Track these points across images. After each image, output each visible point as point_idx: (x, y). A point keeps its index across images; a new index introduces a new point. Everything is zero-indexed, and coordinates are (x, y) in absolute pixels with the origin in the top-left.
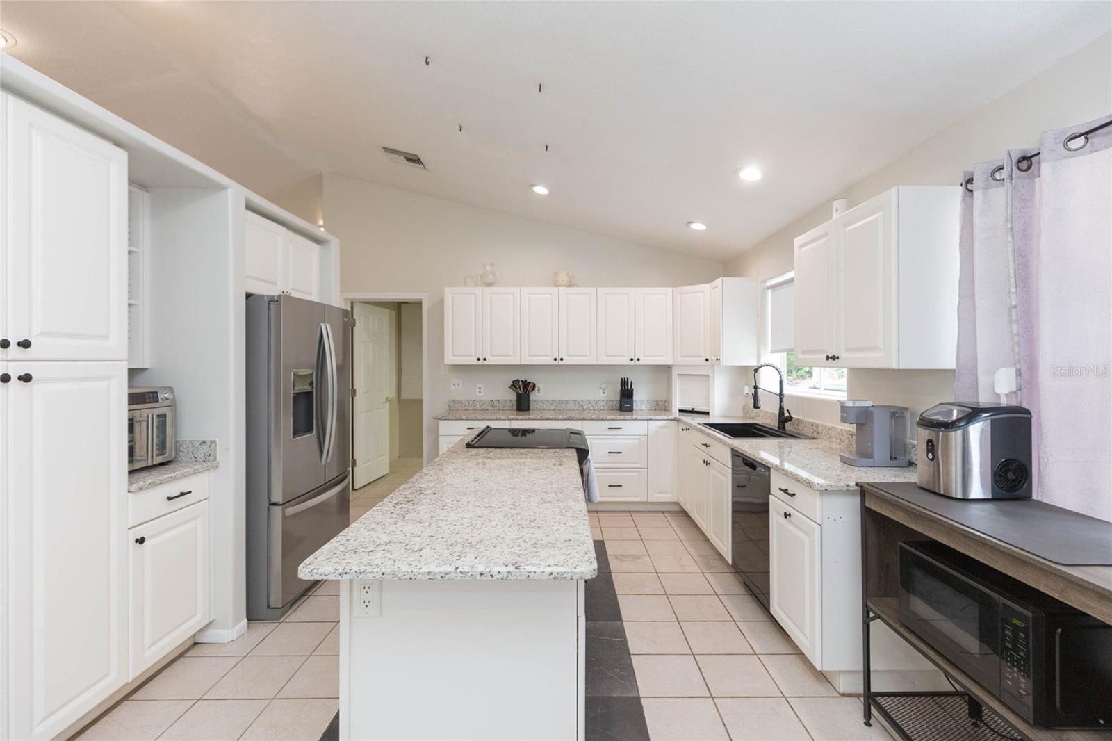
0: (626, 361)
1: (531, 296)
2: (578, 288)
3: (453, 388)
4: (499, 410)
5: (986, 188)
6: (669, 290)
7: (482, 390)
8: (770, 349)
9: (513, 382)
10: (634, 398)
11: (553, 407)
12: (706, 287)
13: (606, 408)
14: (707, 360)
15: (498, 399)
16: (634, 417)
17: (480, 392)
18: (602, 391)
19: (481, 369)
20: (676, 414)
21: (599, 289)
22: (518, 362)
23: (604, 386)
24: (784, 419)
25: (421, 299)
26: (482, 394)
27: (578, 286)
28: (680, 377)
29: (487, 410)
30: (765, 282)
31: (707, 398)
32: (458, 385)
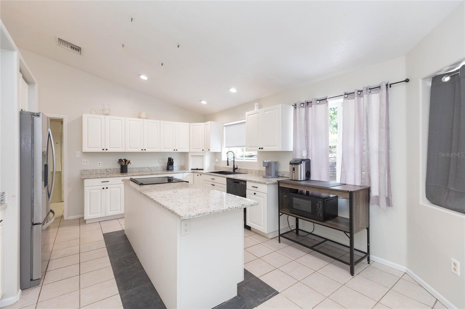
0: (172, 150)
1: (130, 122)
2: (148, 120)
3: (83, 164)
4: (111, 173)
5: (299, 108)
6: (188, 124)
7: (101, 164)
8: (225, 146)
9: (119, 160)
10: (173, 165)
11: (138, 171)
12: (203, 124)
13: (161, 170)
14: (203, 150)
15: (110, 168)
16: (174, 172)
17: (99, 165)
18: (159, 163)
19: (105, 154)
20: (190, 170)
21: (161, 121)
22: (124, 151)
23: (160, 161)
24: (235, 169)
25: (63, 118)
26: (101, 166)
27: (149, 119)
28: (192, 157)
29: (104, 173)
30: (223, 124)
31: (203, 164)
32: (87, 162)
